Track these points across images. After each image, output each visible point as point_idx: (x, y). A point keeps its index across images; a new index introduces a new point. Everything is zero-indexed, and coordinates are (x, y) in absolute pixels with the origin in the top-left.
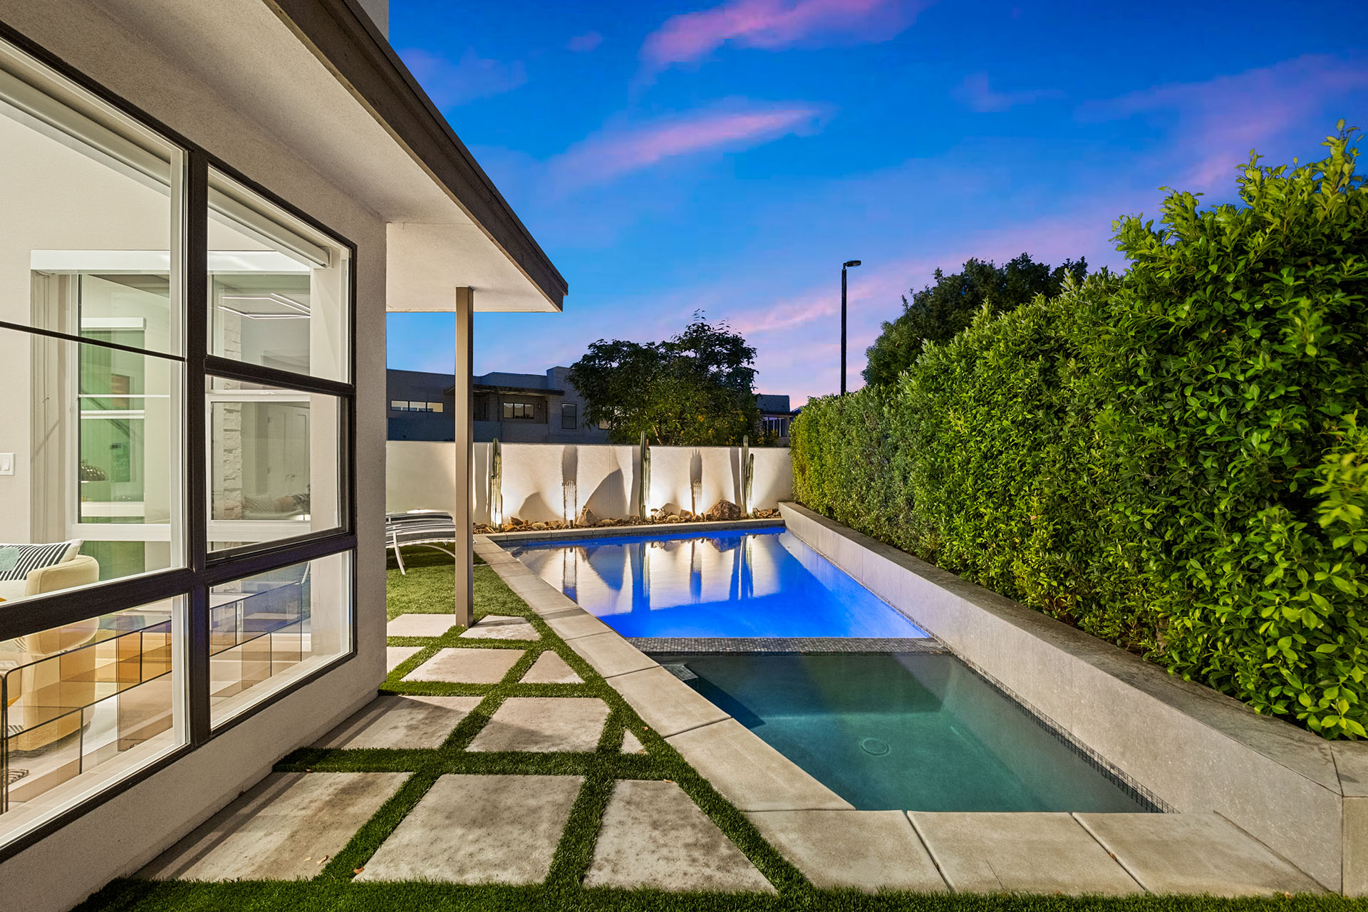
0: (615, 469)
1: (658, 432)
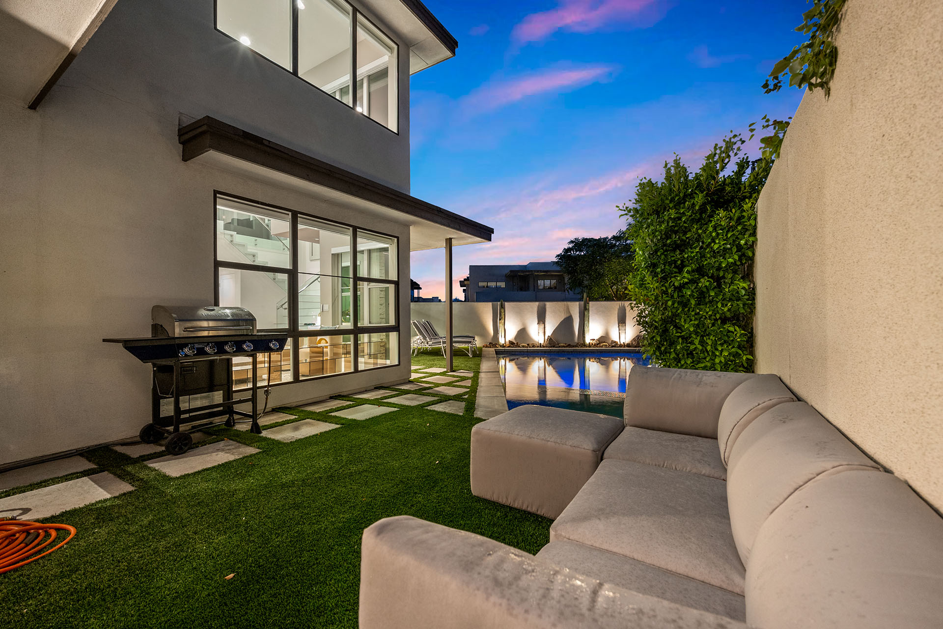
0: (568, 315)
1: (614, 294)
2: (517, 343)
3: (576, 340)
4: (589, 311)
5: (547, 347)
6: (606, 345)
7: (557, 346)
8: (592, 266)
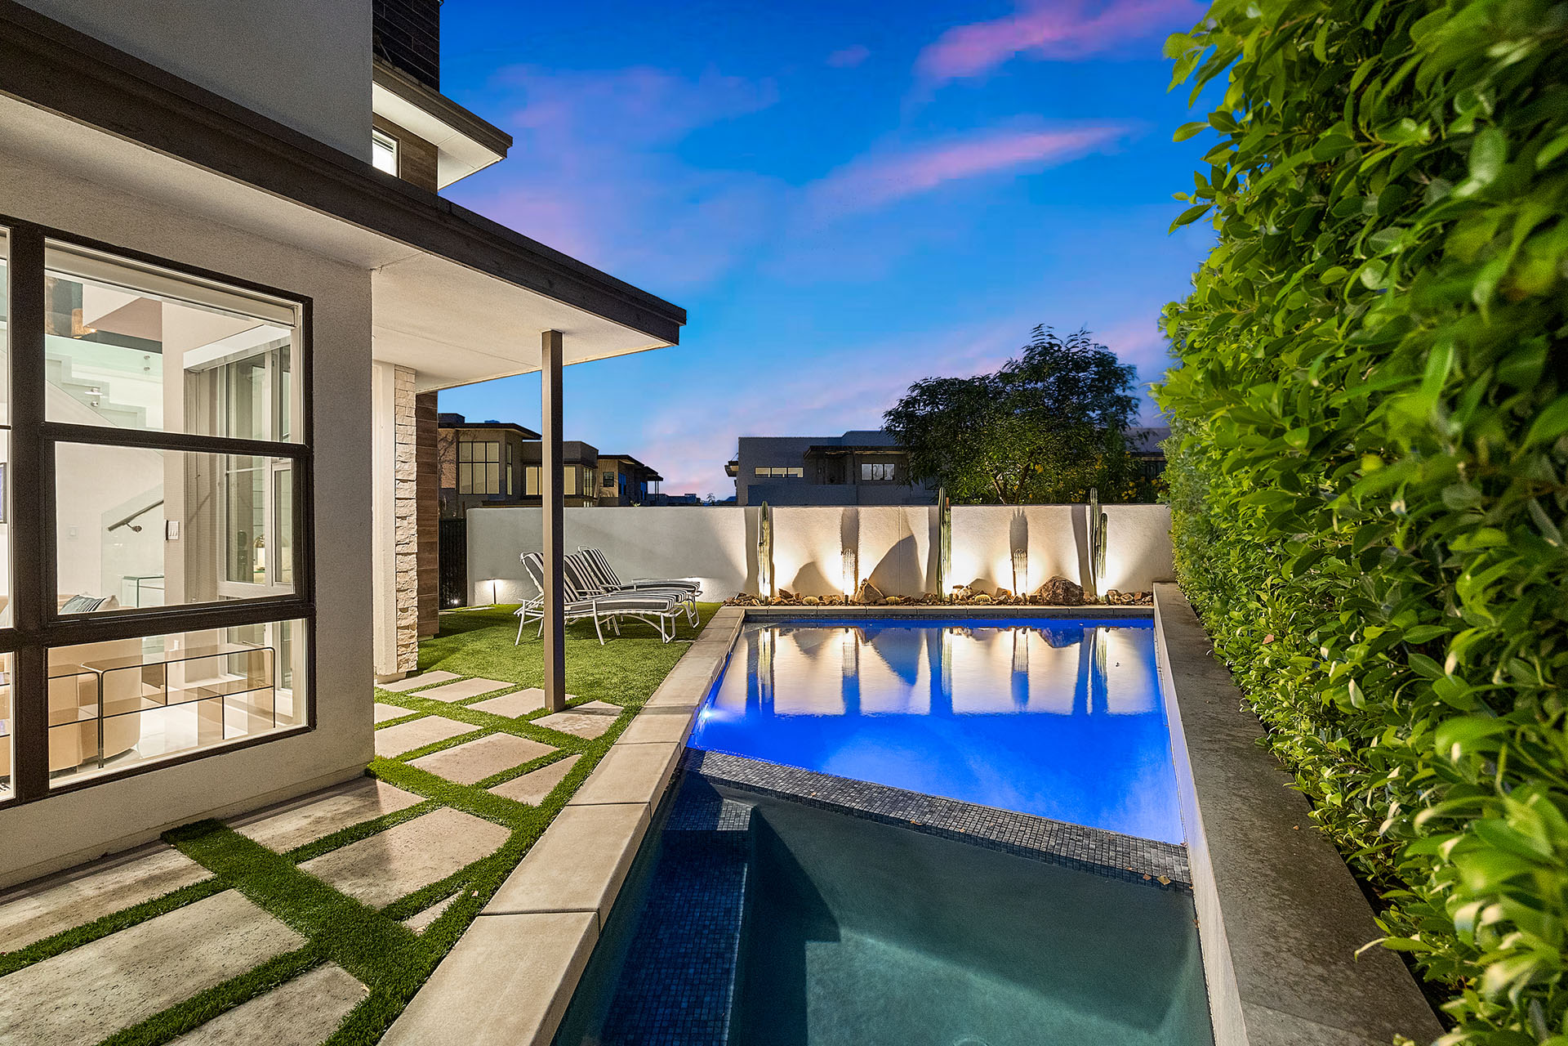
0: (906, 535)
1: (1000, 489)
2: (798, 595)
3: (923, 588)
4: (949, 526)
5: (860, 604)
6: (987, 600)
7: (882, 601)
8: (956, 435)
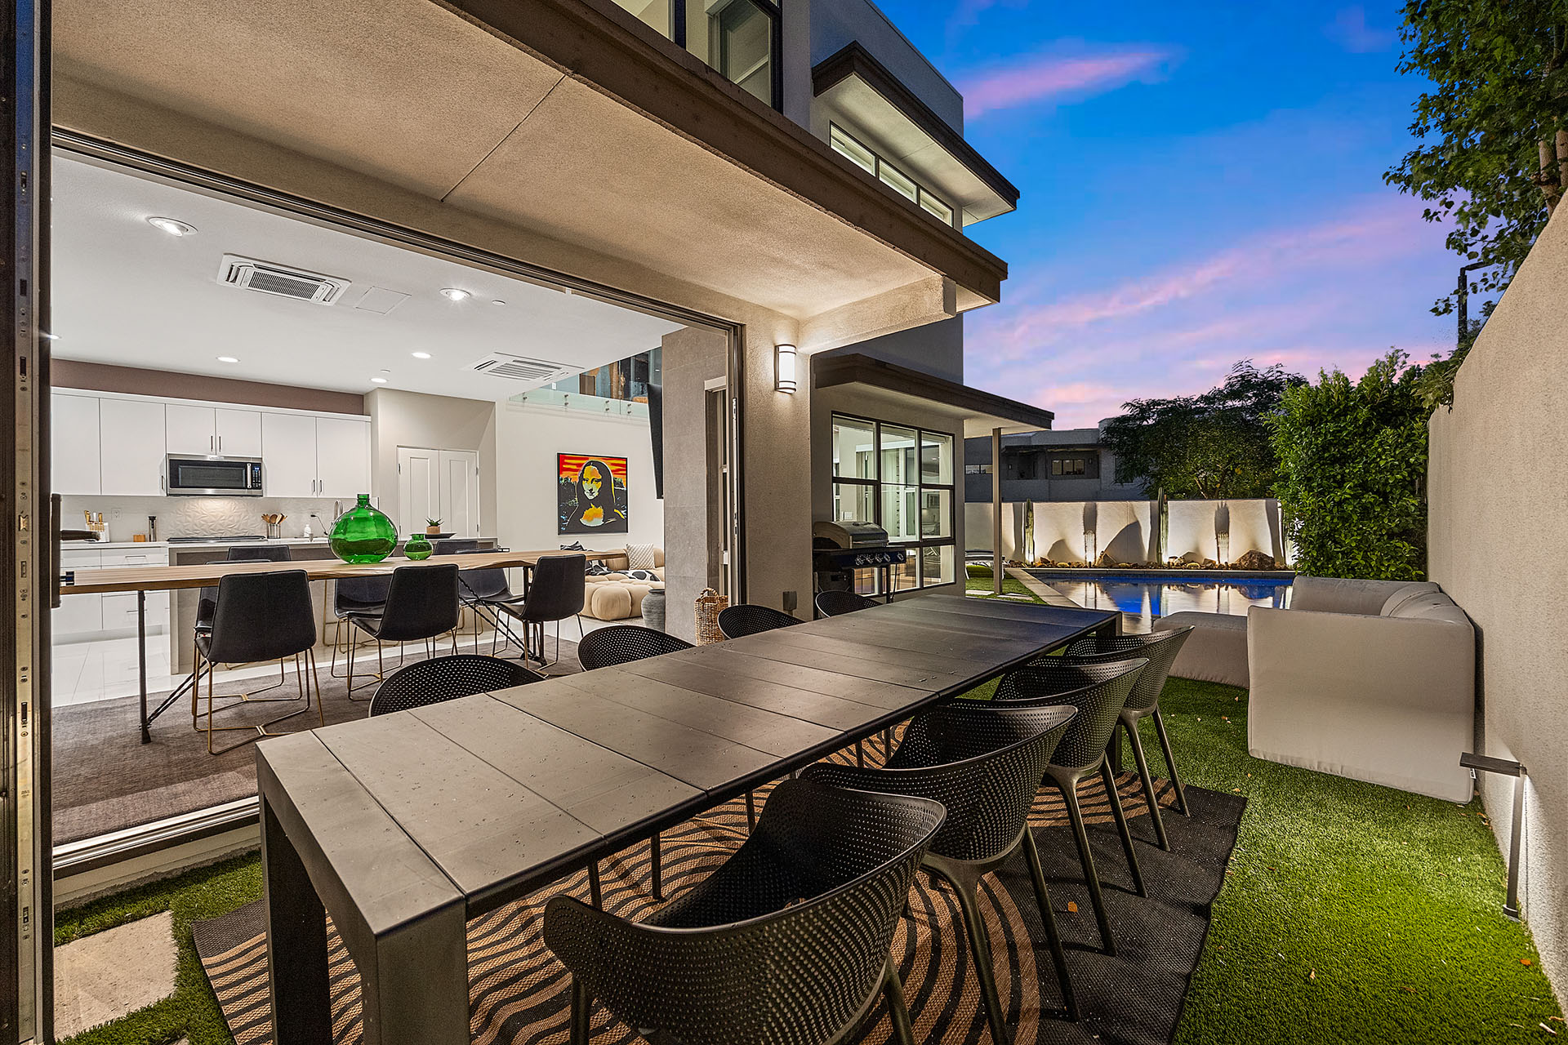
0: (1132, 521)
1: (1201, 485)
2: (1053, 561)
3: (1146, 557)
4: (1167, 515)
5: (1099, 568)
6: (1197, 566)
7: (1116, 566)
8: (1163, 443)
